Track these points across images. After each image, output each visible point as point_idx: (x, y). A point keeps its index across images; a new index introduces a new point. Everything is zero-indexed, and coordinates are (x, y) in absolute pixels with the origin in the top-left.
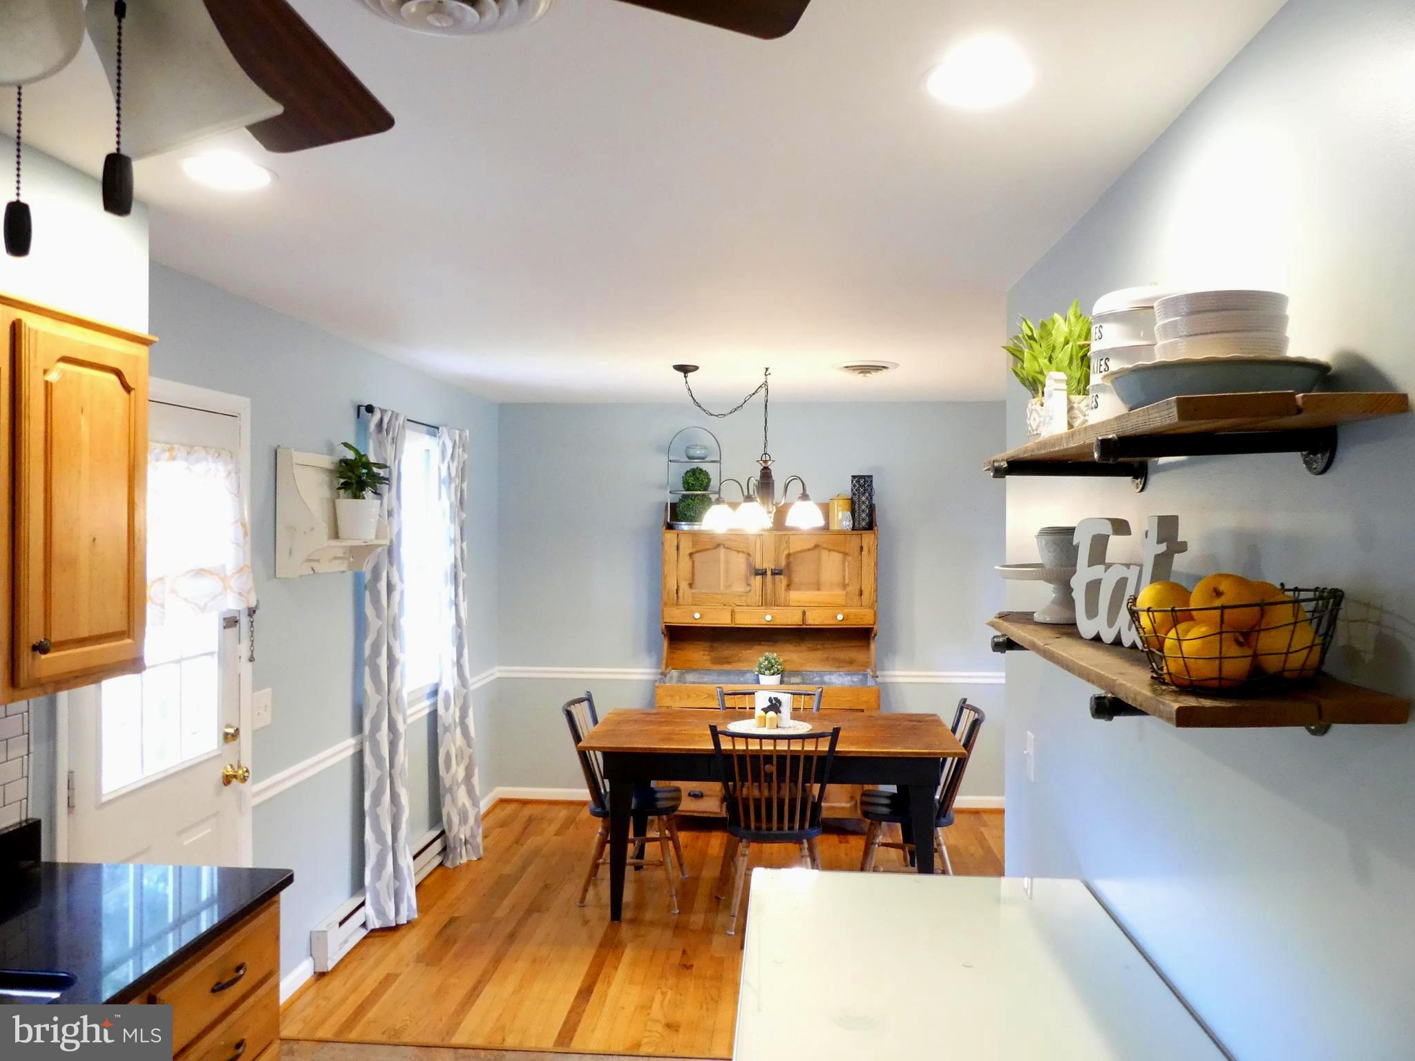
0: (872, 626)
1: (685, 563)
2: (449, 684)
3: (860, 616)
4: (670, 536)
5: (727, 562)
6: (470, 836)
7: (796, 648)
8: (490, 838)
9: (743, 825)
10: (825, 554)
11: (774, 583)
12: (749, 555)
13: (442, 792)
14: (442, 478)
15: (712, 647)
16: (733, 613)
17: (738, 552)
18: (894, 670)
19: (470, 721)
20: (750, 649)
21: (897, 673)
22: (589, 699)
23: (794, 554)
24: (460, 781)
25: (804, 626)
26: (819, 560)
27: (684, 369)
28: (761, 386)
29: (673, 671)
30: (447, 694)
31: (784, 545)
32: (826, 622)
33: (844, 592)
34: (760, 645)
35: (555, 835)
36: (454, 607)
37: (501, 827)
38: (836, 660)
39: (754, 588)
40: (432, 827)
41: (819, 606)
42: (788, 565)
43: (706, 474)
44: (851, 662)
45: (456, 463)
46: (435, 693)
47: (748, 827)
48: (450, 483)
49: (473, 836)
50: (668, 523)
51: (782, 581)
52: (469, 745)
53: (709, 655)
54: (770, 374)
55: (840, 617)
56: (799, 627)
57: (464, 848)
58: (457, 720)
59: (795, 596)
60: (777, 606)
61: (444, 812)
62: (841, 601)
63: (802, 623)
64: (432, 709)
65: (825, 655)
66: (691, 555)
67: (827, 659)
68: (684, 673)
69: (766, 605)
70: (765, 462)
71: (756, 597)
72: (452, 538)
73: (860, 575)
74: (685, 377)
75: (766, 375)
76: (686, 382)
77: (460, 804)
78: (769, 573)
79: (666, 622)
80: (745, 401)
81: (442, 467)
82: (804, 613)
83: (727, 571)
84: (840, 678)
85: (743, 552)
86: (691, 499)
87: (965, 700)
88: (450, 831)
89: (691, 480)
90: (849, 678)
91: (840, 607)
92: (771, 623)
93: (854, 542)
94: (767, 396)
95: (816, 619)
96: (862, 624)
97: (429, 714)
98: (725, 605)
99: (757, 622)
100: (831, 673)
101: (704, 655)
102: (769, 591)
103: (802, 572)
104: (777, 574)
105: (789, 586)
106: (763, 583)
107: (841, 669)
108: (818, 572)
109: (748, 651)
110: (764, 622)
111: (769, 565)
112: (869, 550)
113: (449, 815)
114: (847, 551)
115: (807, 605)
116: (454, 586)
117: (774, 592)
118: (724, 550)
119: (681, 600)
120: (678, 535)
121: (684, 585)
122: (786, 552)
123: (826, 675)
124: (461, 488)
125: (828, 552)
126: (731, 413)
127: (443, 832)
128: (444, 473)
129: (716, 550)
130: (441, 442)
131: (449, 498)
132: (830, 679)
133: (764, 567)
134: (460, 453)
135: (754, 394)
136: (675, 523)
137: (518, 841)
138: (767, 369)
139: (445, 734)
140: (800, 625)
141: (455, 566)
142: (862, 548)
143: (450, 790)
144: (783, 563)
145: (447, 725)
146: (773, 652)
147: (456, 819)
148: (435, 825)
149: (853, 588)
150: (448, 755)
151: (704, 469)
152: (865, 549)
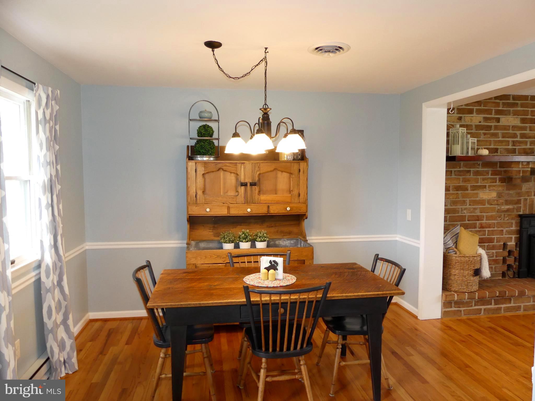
0: (305, 213)
1: (200, 179)
2: (49, 259)
3: (299, 209)
4: (191, 164)
5: (225, 179)
6: (67, 359)
7: (260, 226)
8: (83, 353)
9: (263, 349)
10: (279, 174)
11: (252, 190)
12: (237, 174)
13: (46, 333)
14: (39, 119)
15: (214, 227)
16: (229, 208)
17: (231, 173)
18: (311, 236)
19: (65, 283)
20: (235, 228)
21: (313, 238)
22: (148, 266)
23: (263, 173)
24: (59, 323)
25: (269, 215)
26: (276, 178)
27: (212, 45)
28: (262, 60)
29: (192, 241)
30: (47, 266)
31: (257, 169)
32: (281, 212)
33: (290, 195)
34: (241, 225)
35: (126, 344)
36: (50, 208)
37: (91, 341)
38: (282, 232)
39: (240, 194)
40: (39, 357)
41: (278, 203)
42: (259, 180)
43: (211, 128)
44: (290, 233)
45: (49, 110)
46: (39, 266)
47: (267, 349)
48: (45, 124)
49: (69, 358)
50: (189, 156)
51: (256, 189)
52: (65, 300)
53: (212, 232)
54: (268, 52)
55: (288, 209)
56: (266, 215)
57: (63, 366)
58: (56, 283)
59: (263, 197)
60: (253, 203)
61: (48, 346)
62: (288, 200)
63: (267, 213)
64: (37, 277)
65: (277, 230)
66: (203, 174)
67: (277, 232)
68: (199, 243)
69: (247, 203)
70: (265, 109)
71: (241, 198)
72: (48, 161)
73: (298, 185)
74: (213, 51)
75: (265, 53)
76: (214, 54)
77: (59, 338)
78: (249, 185)
79: (190, 214)
80: (252, 70)
81: (39, 112)
82: (268, 207)
83: (224, 183)
84: (285, 242)
85: (234, 173)
86: (203, 142)
87: (377, 255)
88: (52, 358)
89: (203, 131)
90: (289, 241)
91: (288, 203)
92: (250, 213)
93: (295, 167)
94: (266, 67)
95: (275, 210)
96: (300, 213)
97: (35, 282)
98: (224, 203)
99: (243, 213)
100: (280, 239)
101: (210, 232)
102: (249, 196)
103: (267, 185)
104: (254, 185)
105: (259, 192)
106: (246, 190)
107: (285, 237)
108: (276, 185)
109: (234, 229)
110: (246, 213)
111: (248, 180)
112: (303, 172)
113: (51, 347)
114: (292, 172)
115: (270, 202)
116: (50, 194)
117: (252, 195)
118: (222, 172)
119: (198, 201)
120: (196, 163)
121: (200, 193)
122: (258, 173)
123: (277, 240)
124: (55, 128)
125: (281, 172)
126: (243, 77)
127: (48, 359)
128: (40, 116)
129: (218, 172)
130: (37, 94)
131: (45, 134)
132: (279, 242)
133: (246, 181)
134: (53, 104)
135: (257, 65)
136: (193, 156)
137: (102, 352)
138: (266, 48)
139: (47, 293)
140: (267, 214)
141: (51, 180)
142: (299, 170)
143: (51, 331)
144: (257, 179)
145: (48, 288)
146: (247, 229)
147: (56, 350)
148: (42, 354)
149: (295, 192)
150: (50, 308)
151: (210, 126)
152: (302, 171)
